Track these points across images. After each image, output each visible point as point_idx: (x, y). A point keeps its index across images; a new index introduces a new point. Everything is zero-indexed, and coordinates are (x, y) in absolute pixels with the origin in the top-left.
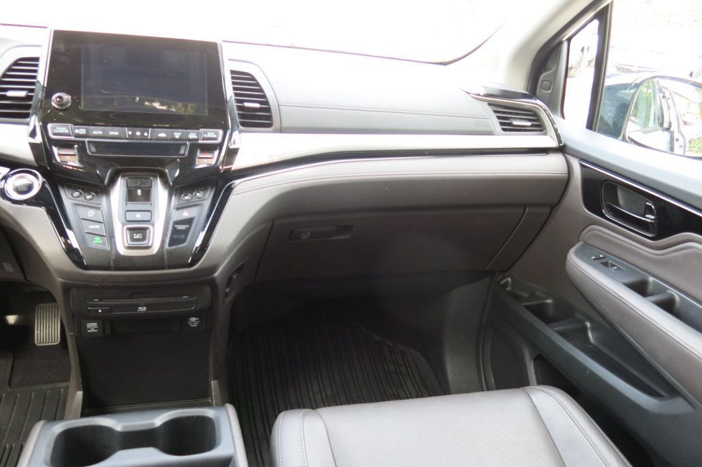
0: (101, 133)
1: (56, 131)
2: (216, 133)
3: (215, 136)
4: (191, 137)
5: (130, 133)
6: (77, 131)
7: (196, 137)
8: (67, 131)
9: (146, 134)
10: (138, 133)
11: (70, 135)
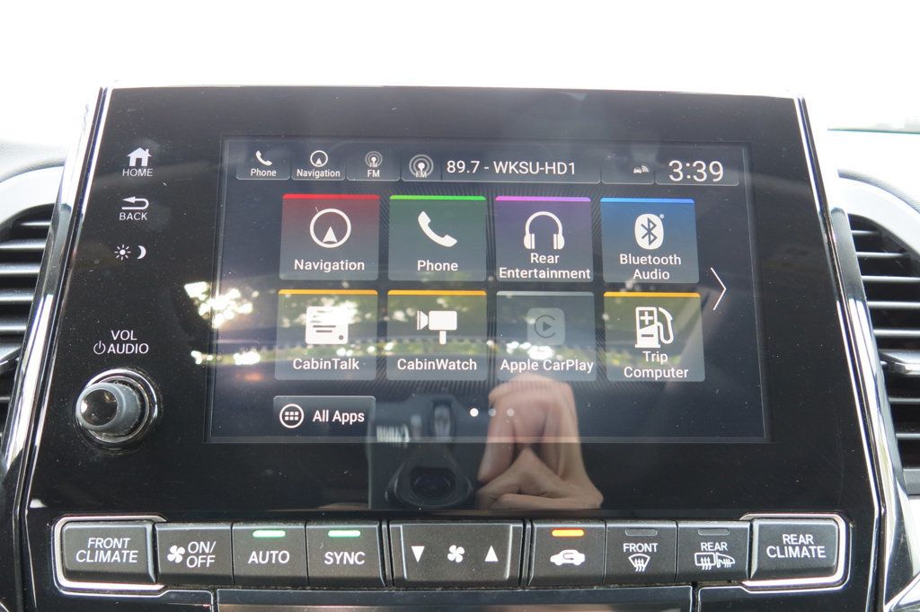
0: (282, 558)
1: (82, 559)
2: (822, 537)
3: (820, 551)
4: (706, 565)
5: (418, 551)
6: (176, 554)
7: (728, 563)
8: (132, 556)
9: (491, 556)
10: (456, 554)
11: (144, 578)
